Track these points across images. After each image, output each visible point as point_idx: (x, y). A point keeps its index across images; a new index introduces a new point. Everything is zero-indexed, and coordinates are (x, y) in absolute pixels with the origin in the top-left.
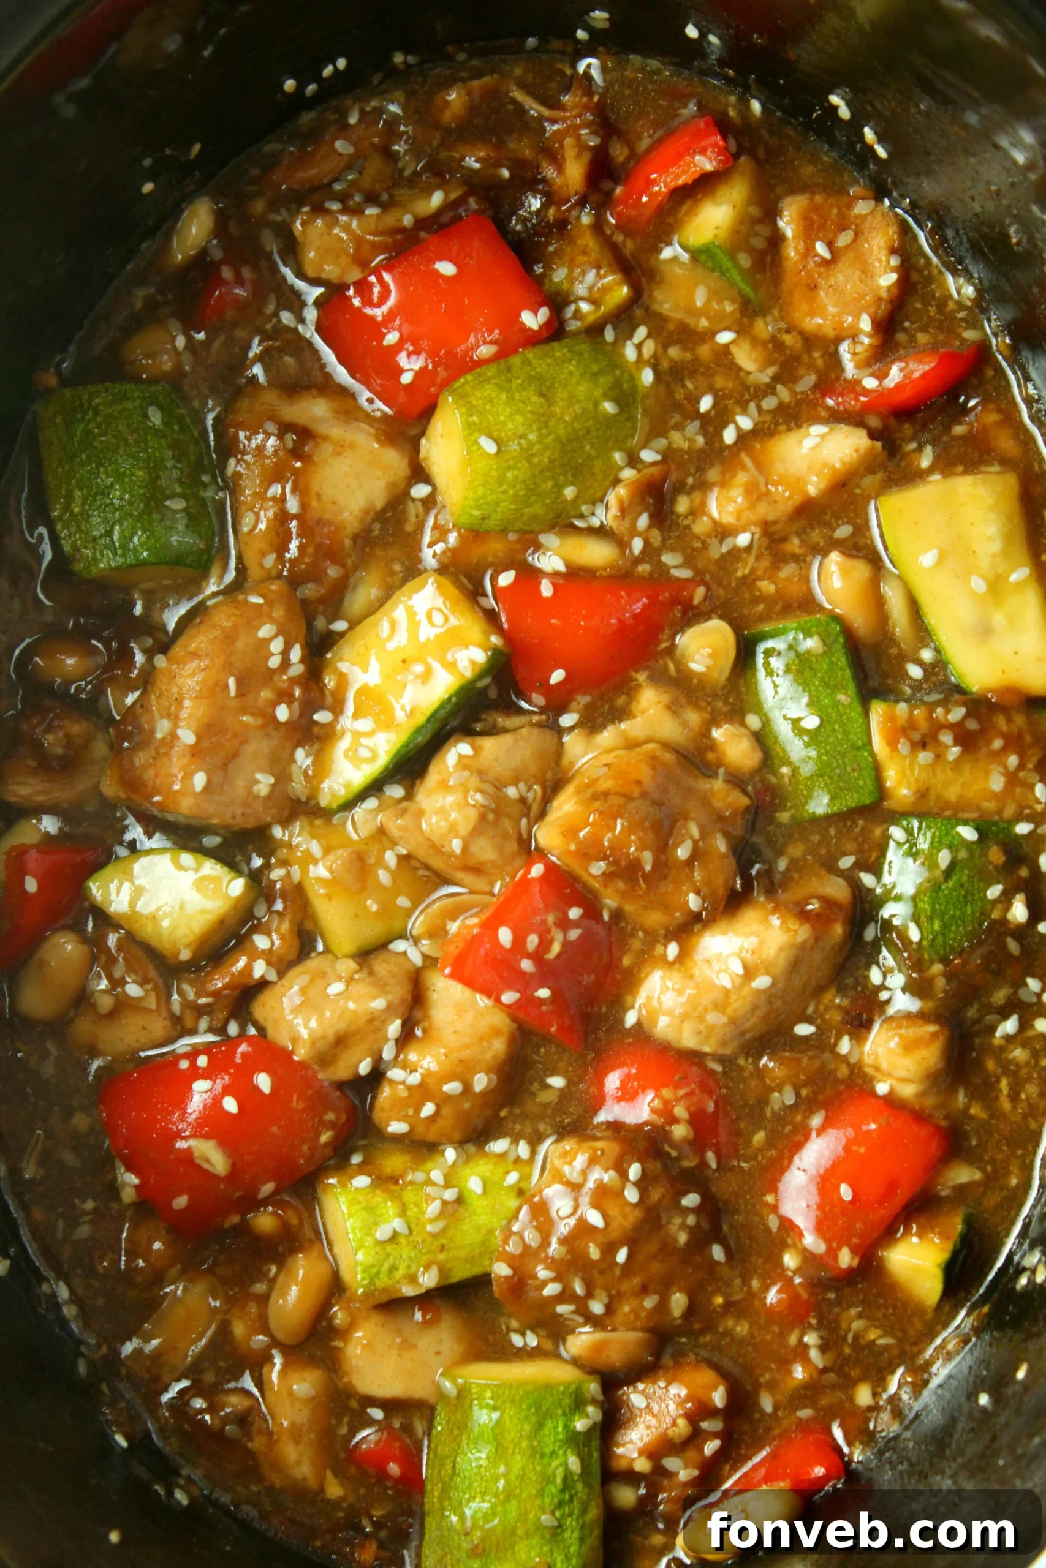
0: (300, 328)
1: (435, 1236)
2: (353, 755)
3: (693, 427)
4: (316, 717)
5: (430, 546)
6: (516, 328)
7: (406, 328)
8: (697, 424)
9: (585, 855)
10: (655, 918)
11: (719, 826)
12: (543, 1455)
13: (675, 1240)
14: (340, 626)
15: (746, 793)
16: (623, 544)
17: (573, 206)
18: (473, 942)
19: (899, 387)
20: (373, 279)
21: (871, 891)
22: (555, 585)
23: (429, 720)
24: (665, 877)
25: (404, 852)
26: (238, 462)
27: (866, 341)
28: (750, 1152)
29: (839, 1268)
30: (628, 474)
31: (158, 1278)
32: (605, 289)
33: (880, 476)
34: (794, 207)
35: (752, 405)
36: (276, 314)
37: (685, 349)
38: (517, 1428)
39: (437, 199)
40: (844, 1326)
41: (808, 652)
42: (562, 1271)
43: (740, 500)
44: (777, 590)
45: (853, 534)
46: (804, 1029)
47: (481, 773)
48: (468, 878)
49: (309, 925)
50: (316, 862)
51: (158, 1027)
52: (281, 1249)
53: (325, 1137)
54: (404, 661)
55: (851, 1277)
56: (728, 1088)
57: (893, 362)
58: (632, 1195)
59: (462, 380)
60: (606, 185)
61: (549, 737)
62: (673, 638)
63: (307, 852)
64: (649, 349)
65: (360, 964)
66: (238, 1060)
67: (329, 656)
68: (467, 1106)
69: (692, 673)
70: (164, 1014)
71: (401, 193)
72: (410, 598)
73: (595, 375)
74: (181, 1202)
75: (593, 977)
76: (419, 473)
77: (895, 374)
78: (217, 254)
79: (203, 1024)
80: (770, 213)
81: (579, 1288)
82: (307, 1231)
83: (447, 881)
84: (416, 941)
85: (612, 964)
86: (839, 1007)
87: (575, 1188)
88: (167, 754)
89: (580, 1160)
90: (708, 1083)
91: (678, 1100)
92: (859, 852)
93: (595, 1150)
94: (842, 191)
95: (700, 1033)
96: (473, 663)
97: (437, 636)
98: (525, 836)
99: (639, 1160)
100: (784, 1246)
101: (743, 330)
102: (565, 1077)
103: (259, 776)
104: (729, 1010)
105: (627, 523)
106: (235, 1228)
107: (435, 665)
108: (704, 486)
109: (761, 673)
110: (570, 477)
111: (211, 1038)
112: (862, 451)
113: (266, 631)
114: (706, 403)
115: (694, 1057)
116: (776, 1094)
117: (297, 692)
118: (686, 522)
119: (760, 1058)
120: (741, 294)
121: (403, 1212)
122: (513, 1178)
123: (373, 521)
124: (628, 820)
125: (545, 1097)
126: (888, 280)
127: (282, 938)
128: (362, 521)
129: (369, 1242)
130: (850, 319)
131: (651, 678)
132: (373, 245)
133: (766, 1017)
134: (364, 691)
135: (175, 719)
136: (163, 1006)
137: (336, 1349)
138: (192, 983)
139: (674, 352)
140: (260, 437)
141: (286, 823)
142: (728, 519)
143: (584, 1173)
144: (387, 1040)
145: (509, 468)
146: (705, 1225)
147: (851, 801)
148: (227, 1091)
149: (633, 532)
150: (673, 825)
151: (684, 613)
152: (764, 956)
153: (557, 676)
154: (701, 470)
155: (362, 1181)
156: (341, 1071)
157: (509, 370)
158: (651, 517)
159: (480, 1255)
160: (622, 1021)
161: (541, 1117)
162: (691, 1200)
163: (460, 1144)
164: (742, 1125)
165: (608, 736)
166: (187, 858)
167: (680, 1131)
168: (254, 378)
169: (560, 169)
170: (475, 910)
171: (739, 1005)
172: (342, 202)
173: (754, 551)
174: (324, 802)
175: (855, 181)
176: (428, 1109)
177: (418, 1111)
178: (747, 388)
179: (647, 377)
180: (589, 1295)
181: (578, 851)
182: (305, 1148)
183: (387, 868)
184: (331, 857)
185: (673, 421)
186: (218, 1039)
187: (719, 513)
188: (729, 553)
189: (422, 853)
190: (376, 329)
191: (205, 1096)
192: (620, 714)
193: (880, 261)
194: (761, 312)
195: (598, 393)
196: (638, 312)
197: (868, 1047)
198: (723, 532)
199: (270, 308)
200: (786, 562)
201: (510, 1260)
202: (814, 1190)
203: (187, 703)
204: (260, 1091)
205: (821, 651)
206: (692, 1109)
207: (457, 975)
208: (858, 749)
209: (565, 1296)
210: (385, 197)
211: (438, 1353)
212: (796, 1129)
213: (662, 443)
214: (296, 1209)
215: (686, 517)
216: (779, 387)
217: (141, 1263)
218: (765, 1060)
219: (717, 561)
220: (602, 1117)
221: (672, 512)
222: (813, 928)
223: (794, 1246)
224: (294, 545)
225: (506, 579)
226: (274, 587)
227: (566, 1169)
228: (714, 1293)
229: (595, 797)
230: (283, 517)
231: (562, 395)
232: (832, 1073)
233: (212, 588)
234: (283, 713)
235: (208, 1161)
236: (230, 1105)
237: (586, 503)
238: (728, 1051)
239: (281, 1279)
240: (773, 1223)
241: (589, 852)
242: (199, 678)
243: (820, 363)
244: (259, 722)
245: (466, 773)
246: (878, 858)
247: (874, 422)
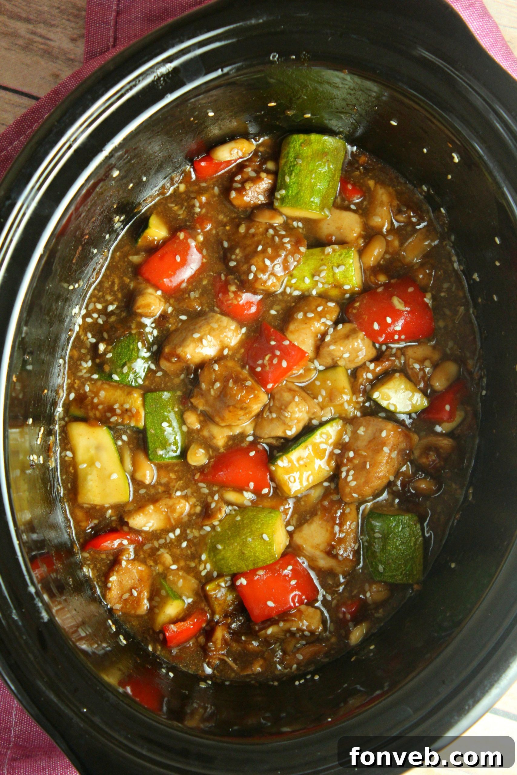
0: (325, 593)
1: (324, 265)
2: (329, 437)
3: (190, 537)
4: (340, 452)
5: (289, 508)
6: (248, 579)
7: (288, 585)
8: (189, 537)
9: (252, 389)
10: (230, 364)
11: (203, 393)
12: (298, 183)
13: (240, 251)
14: (326, 484)
15: (192, 403)
16: (222, 498)
17: (221, 622)
18: (296, 363)
19: (116, 539)
20: (297, 605)
21: (152, 363)
22: (248, 486)
23: (300, 444)
24: (225, 377)
25: (315, 400)
26: (354, 548)
27: (124, 558)
28: (208, 278)
29: (185, 233)
30: (216, 523)
31: (422, 265)
32: (214, 590)
33: (126, 509)
34: (142, 610)
35: (168, 541)
36: (333, 599)
37: (189, 565)
38: (305, 194)
39: (270, 631)
40: (185, 213)
41: (162, 450)
42: (282, 246)
43: (178, 507)
44: (169, 474)
45: (139, 490)
46: (184, 317)
47: (284, 423)
48: (294, 387)
49: (352, 380)
50: (347, 401)
51: (410, 352)
52: (378, 269)
53: (357, 304)
54: (306, 466)
55: (180, 229)
56: (214, 301)
57: (116, 549)
58: (254, 268)
59: (271, 562)
60: (208, 628)
61: (258, 433)
62: (209, 462)
63: (349, 405)
64: (202, 567)
65: (336, 363)
66: (384, 335)
67: (331, 473)
68: (306, 308)
69: (204, 449)
70: (407, 357)
71: (282, 636)
72: (301, 488)
73: (223, 559)
74: (411, 290)
75: (254, 346)
76: (290, 534)
77: (116, 543)
78: (350, 624)
79: (394, 351)
80: (152, 610)
81: (277, 239)
82: (368, 273)
83: (301, 388)
84: (315, 368)
85: (247, 351)
86: (170, 324)
87: (273, 274)
88: (394, 445)
89: (269, 283)
90: (220, 304)
91: (232, 299)
92: (154, 377)
93: (264, 286)
94: (124, 614)
95: (221, 321)
96: (282, 461)
97: (293, 473)
98: (272, 400)
99: (249, 280)
100: (202, 243)
101: (167, 569)
102: (270, 314)
103: (363, 433)
104: (209, 328)
105: (219, 505)
106: (393, 278)
107: (295, 463)
108: (190, 515)
109: (180, 444)
110: (237, 524)
111: (392, 346)
112: (132, 518)
113: (353, 484)
114: (184, 544)
115: (224, 313)
116: (197, 296)
117: (345, 461)
118: (198, 503)
119: (201, 310)
120: (166, 582)
121: (334, 274)
122: (294, 281)
123: (309, 520)
124: (235, 398)
125: (278, 308)
126: (113, 578)
127: (362, 376)
128: (313, 520)
129: (347, 266)
130: (129, 566)
131: (219, 449)
132: (295, 617)
133: (197, 324)
134: (322, 458)
135: (389, 457)
136: (407, 359)
137: (364, 231)
138: (396, 366)
139: (193, 565)
140: (344, 555)
141: (355, 417)
142: (183, 501)
143: (269, 278)
144: (331, 335)
145: (259, 528)
146: (229, 255)
147: (155, 395)
148: (390, 325)
149: (217, 502)
150: (219, 396)
151: (203, 470)
152: (194, 344)
153: (252, 454)
154: (189, 521)
155: (347, 287)
156: (348, 326)
157: (254, 564)
158: (210, 506)
159: (309, 256)
160: (247, 330)
161: (281, 301)
162: (232, 264)
163: (310, 296)
164: (210, 288)
165: (237, 431)
166: (392, 408)
167: (233, 288)
168: (344, 578)
169: (224, 636)
170: (293, 376)
171: (206, 329)
172: (304, 635)
173: (175, 489)
174: (341, 422)
175: (119, 616)
176: (320, 309)
177: (324, 309)
178: (169, 548)
179: (204, 557)
180: (273, 236)
181: (255, 391)
182: (365, 302)
183: (322, 396)
184: (341, 402)
185: (197, 540)
186: (390, 345)
187: (186, 505)
188: (184, 490)
189: (309, 398)
190: (298, 587)
191: (397, 324)
192: (232, 438)
193: (115, 586)
194: (159, 574)
195: (223, 553)
196: (203, 581)
197: (162, 308)
198: (186, 497)
199: (334, 602)
200: (164, 483)
201: (299, 252)
202: (189, 261)
203: (385, 461)
204: (378, 323)
205: (158, 449)
206: (227, 295)
207: (303, 353)
208: (150, 413)
209: (282, 237)
210: (288, 635)
211: (328, 224)
212: (192, 283)
213: (202, 533)
214: (371, 282)
215: (197, 505)
216: (157, 546)
217: (427, 271)
218: (199, 309)
219: (189, 487)
220: (259, 297)
221: (202, 508)
222: (175, 352)
223: (198, 243)
224: (339, 514)
225: (265, 491)
226: (348, 499)
227: (275, 281)
228: (229, 231)
229: (246, 408)
230: (341, 525)
231: (236, 553)
232: (176, 301)
233: (369, 504)
234: (351, 454)
235: (400, 302)
236: (389, 320)
237: (233, 515)
238: (212, 314)
239: (379, 258)
240: (204, 252)
241: (250, 390)
242: (379, 470)
243: (141, 553)
244: (360, 452)
245: (290, 424)
246: (148, 374)
247: (126, 529)
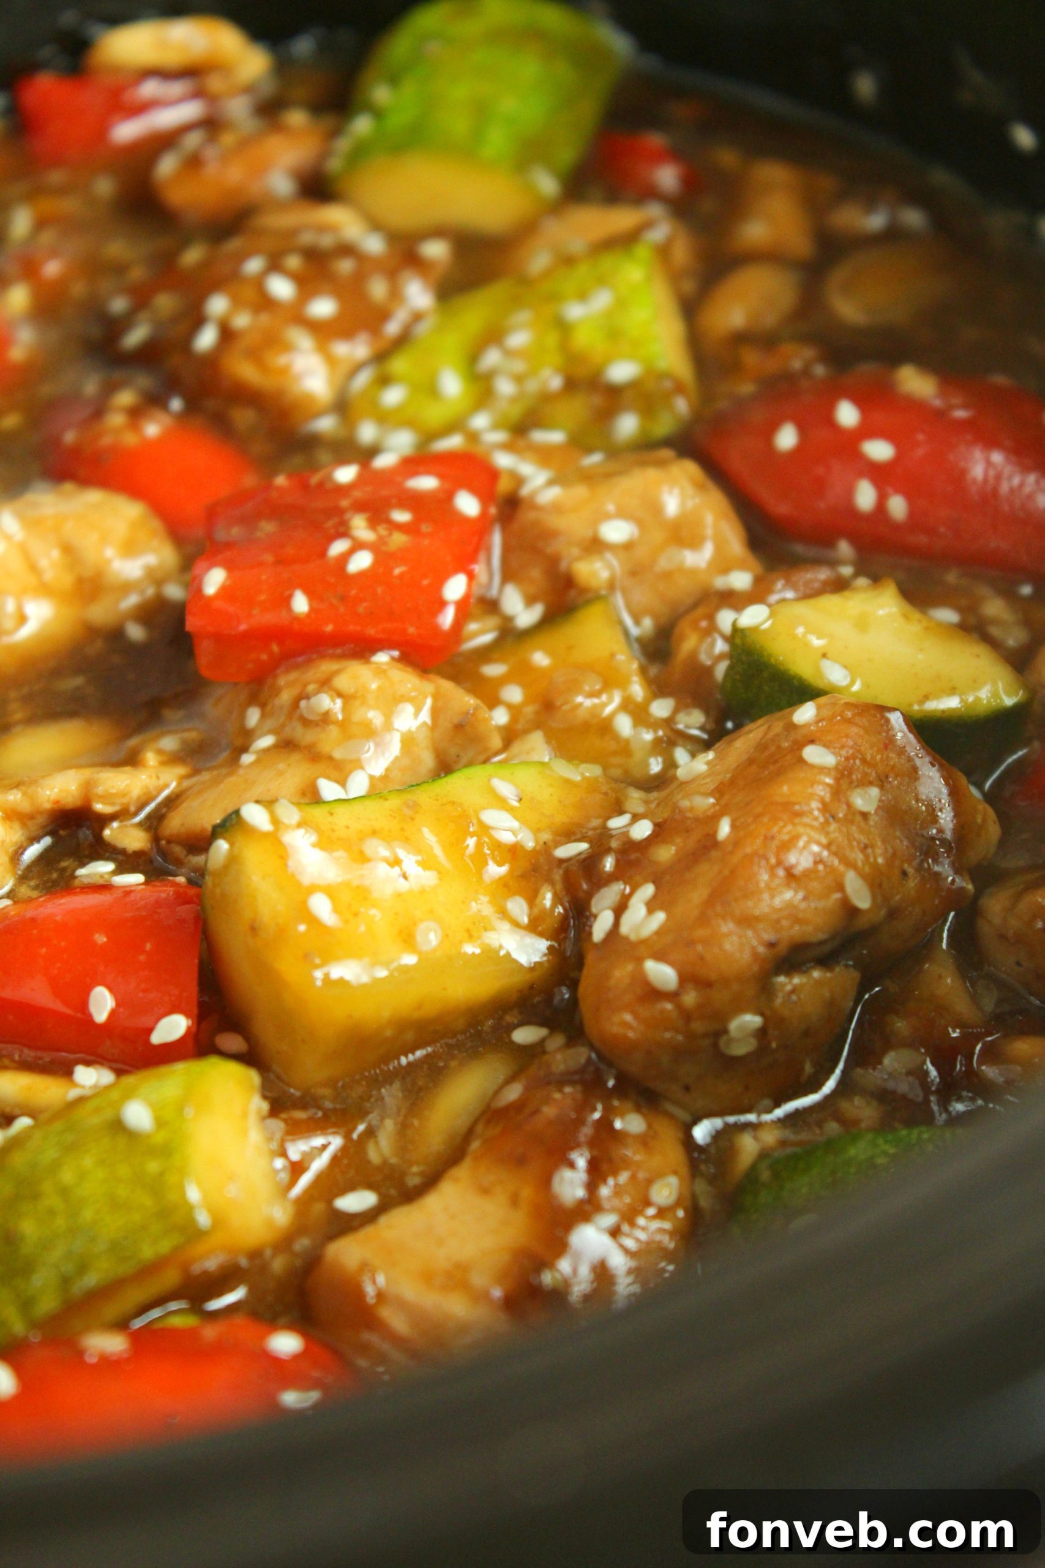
1: (520, 310)
14: (522, 1031)
91: (116, 432)
117: (610, 865)
129: (624, 290)
135: (839, 796)
146: (124, 323)
157: (65, 1282)
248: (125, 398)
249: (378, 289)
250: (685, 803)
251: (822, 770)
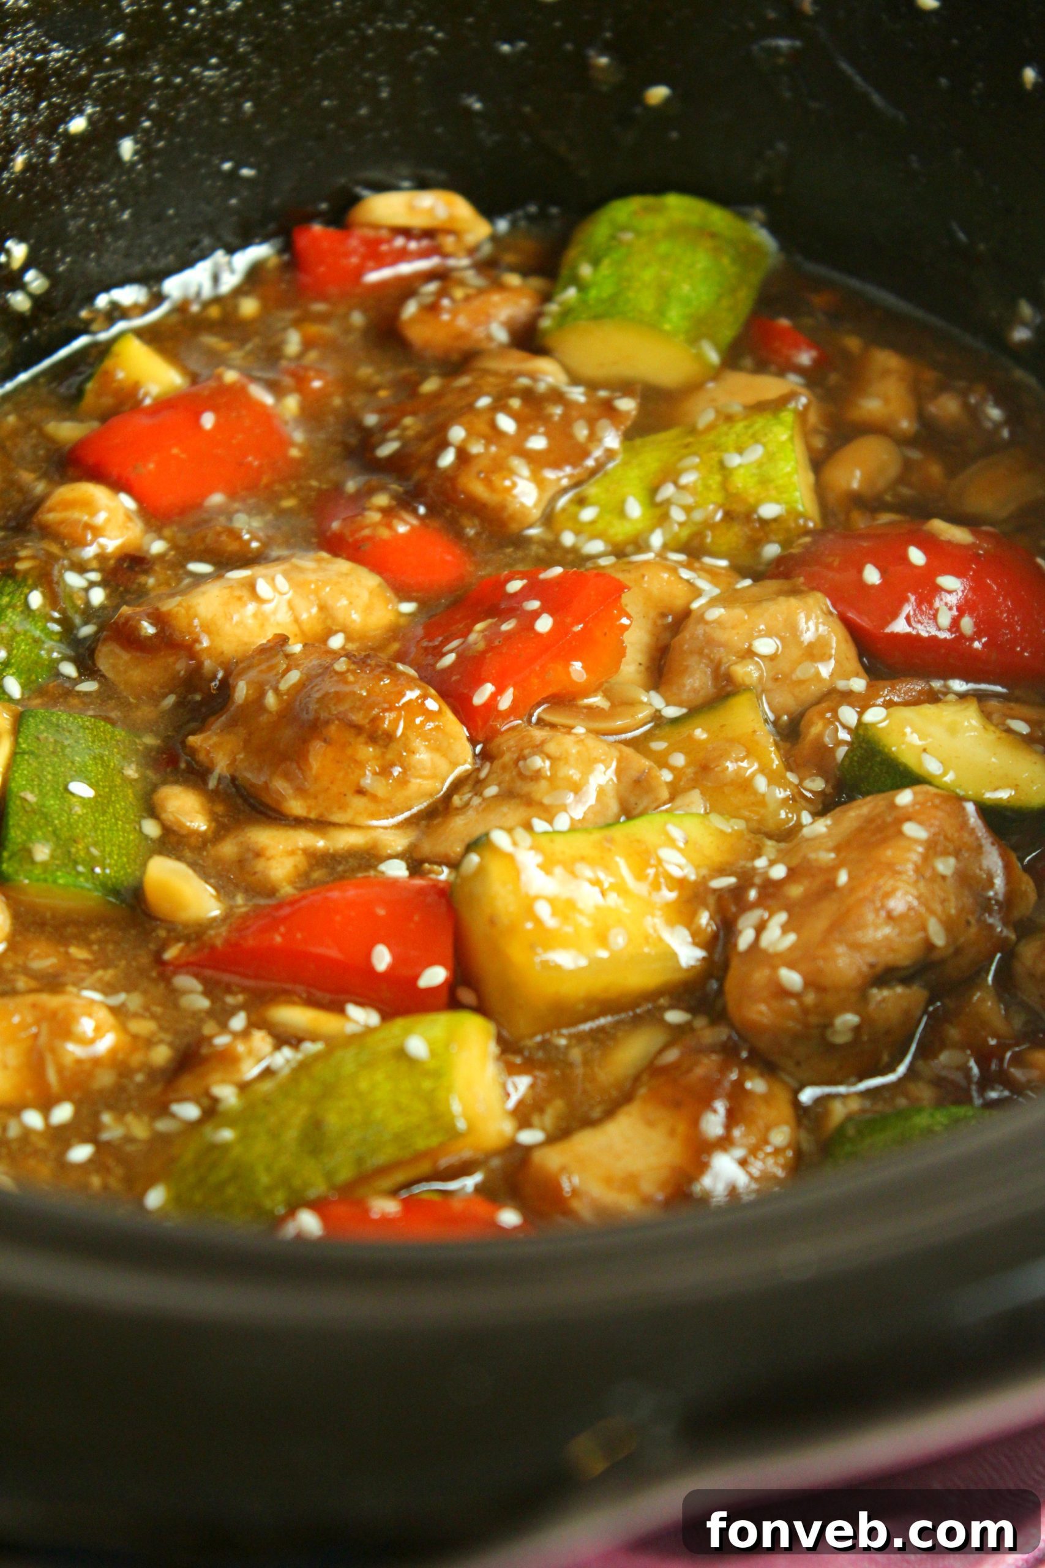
1: (693, 455)
3: (111, 1133)
8: (105, 1136)
12: (619, 278)
14: (674, 1013)
15: (190, 752)
16: (260, 1022)
30: (222, 1091)
35: (13, 1136)
44: (67, 948)
46: (202, 568)
47: (528, 805)
58: (457, 433)
61: (426, 849)
62: (225, 917)
65: (730, 679)
67: (700, 955)
82: (842, 513)
86: (152, 578)
87: (521, 453)
91: (375, 526)
92: (69, 693)
98: (487, 764)
99: (438, 473)
104: (287, 566)
113: (784, 944)
114: (81, 1153)
116: (256, 524)
117: (753, 894)
118: (162, 1035)
121: (726, 478)
122: (588, 514)
129: (772, 446)
131: (274, 888)
135: (927, 863)
149: (239, 1033)
151: (201, 935)
152: (227, 591)
154: (120, 1086)
155: (769, 511)
156: (773, 585)
157: (360, 1162)
158: (209, 1046)
159: (644, 447)
160: (420, 607)
162: (387, 449)
164: (304, 512)
165: (347, 840)
173: (81, 984)
183: (673, 768)
185: (136, 1147)
187: (108, 1028)
188: (117, 992)
192: (323, 858)
195: (237, 1150)
197: (133, 532)
198: (117, 1010)
201: (612, 416)
204: (878, 566)
206: (358, 520)
211: (713, 401)
212: (244, 498)
213: (163, 1125)
215: (161, 1041)
219: (135, 990)
221: (177, 1049)
222: (155, 609)
228: (386, 397)
231: (291, 1134)
232: (182, 530)
235: (951, 528)
239: (881, 484)
248: (382, 500)
249: (581, 432)
250: (812, 856)
251: (916, 841)
